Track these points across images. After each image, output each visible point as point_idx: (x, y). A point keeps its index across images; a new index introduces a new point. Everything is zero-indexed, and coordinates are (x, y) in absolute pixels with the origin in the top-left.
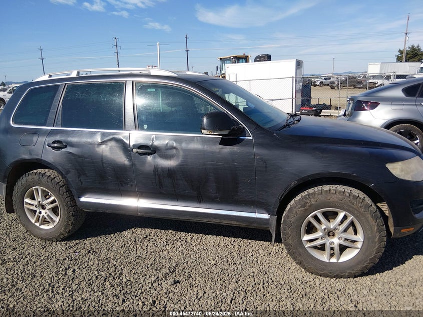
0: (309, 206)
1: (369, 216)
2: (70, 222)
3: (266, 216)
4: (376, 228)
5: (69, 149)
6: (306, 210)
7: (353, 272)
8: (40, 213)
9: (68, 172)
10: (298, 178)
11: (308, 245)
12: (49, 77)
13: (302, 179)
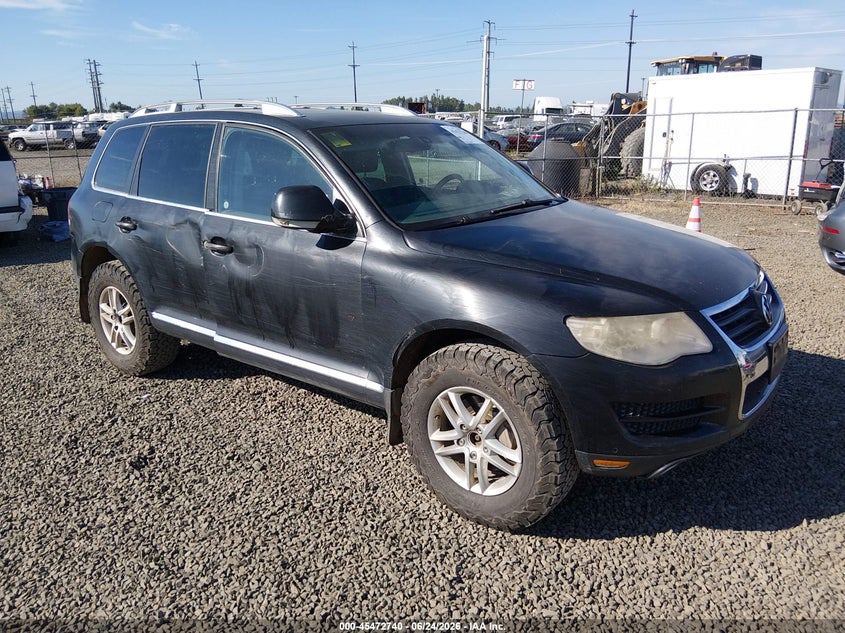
0: (435, 377)
1: (526, 414)
2: (146, 350)
3: (377, 387)
4: (537, 441)
5: (139, 233)
6: (430, 383)
7: (504, 520)
8: (116, 328)
9: (137, 269)
10: (416, 324)
11: (438, 450)
12: (146, 112)
13: (423, 327)
